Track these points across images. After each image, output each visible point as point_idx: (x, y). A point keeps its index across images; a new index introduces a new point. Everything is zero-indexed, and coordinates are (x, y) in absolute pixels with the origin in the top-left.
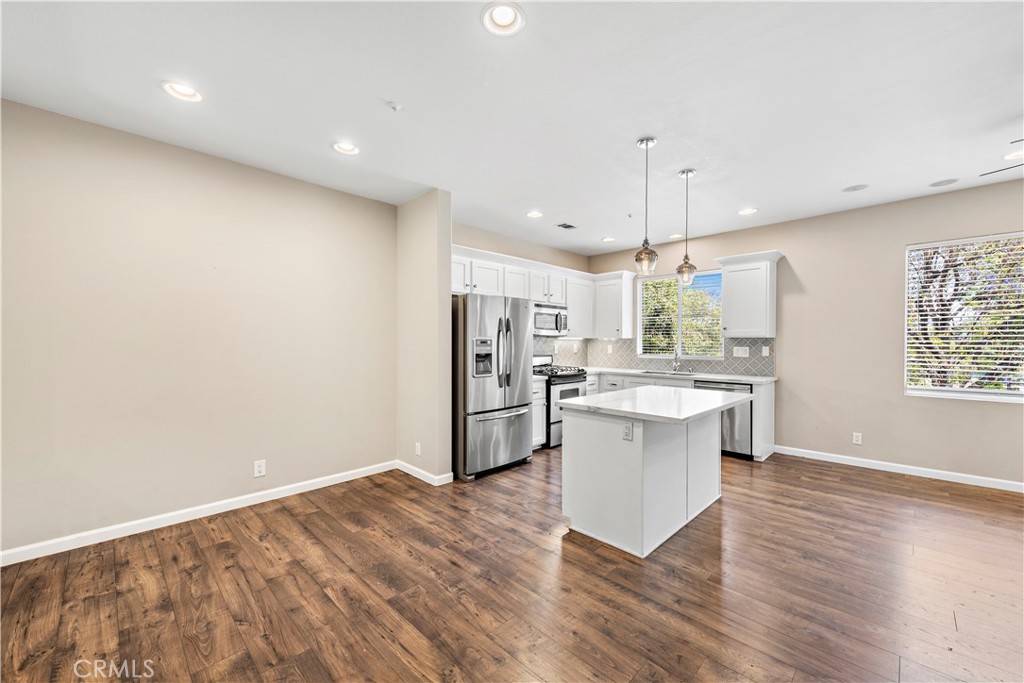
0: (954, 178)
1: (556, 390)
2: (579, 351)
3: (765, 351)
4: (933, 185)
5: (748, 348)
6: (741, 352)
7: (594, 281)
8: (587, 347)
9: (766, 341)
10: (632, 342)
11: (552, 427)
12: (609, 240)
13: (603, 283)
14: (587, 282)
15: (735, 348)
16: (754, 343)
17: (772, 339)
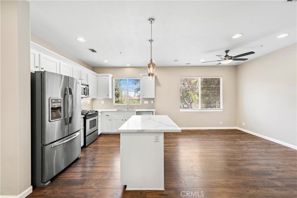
0: (189, 63)
1: (88, 121)
2: (90, 103)
3: (152, 102)
4: (187, 64)
5: (148, 101)
6: (146, 102)
7: (97, 76)
8: (92, 101)
9: (153, 99)
10: (112, 99)
11: (87, 137)
12: (106, 62)
13: (101, 77)
14: (95, 77)
15: (144, 101)
16: (150, 99)
17: (154, 98)
